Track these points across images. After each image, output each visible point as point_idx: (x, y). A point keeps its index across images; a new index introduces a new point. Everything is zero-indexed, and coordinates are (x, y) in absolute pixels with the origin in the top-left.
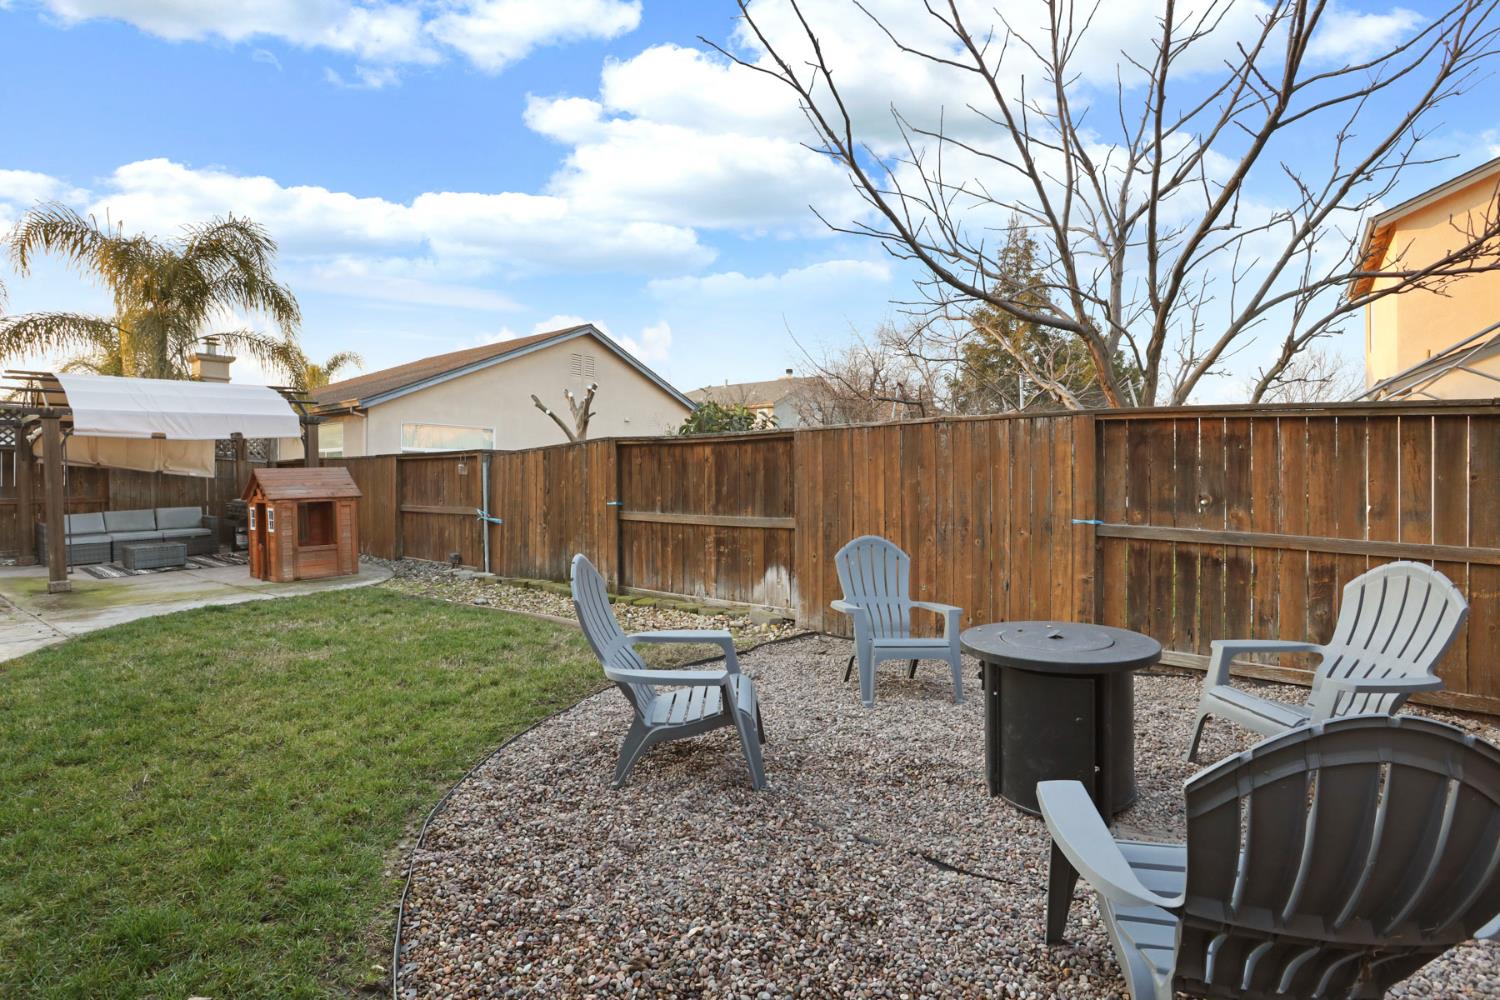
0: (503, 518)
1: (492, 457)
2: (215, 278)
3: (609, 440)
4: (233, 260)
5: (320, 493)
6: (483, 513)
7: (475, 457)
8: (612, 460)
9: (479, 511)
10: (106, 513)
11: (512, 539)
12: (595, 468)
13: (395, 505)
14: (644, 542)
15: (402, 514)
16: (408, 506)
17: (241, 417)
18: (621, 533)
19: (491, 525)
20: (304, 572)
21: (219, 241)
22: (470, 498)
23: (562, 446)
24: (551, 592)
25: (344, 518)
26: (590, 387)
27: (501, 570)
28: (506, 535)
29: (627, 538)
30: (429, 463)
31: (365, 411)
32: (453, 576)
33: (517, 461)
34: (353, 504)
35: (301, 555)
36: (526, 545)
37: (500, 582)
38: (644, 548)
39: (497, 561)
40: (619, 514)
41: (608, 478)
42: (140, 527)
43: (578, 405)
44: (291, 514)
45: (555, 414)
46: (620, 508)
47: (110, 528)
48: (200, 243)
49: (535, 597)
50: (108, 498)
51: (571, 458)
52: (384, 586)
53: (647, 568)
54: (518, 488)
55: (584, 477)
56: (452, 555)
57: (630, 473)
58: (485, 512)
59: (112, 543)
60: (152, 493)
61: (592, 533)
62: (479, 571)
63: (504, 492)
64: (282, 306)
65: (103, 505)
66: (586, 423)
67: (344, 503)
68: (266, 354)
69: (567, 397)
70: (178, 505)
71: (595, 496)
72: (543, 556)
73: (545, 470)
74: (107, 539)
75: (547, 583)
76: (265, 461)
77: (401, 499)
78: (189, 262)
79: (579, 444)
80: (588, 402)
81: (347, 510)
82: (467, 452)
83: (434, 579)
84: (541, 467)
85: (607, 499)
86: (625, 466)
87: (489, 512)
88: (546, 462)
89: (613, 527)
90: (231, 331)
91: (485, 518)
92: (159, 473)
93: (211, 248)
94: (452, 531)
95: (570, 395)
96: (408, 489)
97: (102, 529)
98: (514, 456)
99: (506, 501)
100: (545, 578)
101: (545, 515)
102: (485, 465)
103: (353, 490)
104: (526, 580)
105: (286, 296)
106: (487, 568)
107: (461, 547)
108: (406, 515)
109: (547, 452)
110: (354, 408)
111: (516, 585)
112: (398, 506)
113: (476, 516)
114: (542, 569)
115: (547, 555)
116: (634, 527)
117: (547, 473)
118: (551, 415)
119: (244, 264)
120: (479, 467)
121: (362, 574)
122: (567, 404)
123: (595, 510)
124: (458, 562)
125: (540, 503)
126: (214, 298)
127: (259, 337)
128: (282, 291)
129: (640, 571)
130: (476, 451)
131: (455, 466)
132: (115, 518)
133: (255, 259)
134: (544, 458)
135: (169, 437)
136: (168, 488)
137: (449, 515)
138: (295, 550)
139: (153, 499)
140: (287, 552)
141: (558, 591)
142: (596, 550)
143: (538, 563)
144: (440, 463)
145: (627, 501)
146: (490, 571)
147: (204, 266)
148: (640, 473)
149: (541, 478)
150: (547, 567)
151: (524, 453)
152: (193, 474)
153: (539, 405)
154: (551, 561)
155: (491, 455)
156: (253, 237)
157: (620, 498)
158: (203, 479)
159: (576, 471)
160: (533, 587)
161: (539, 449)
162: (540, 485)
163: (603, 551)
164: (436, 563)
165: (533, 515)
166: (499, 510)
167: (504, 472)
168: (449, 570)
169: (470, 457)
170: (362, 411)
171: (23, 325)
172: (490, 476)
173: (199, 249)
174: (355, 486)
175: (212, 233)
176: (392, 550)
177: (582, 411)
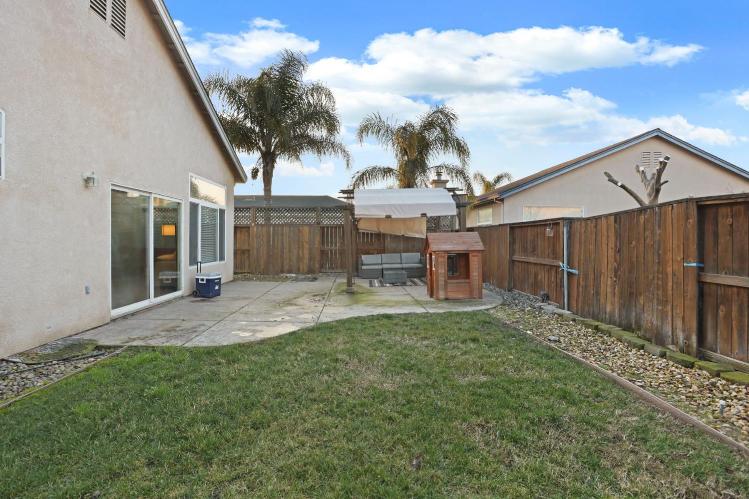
0: (579, 270)
1: (571, 223)
2: (431, 139)
3: (687, 201)
4: (439, 129)
5: (461, 248)
6: (564, 265)
7: (559, 223)
8: (691, 221)
9: (561, 264)
10: (383, 255)
11: (586, 287)
12: (669, 229)
13: (508, 257)
14: (735, 308)
15: (513, 262)
16: (516, 257)
17: (426, 204)
18: (701, 295)
19: (570, 274)
20: (451, 295)
21: (432, 120)
22: (556, 254)
23: (633, 211)
24: (619, 340)
25: (475, 264)
26: (662, 159)
27: (577, 310)
28: (582, 283)
29: (710, 301)
30: (529, 228)
31: (502, 200)
32: (541, 308)
33: (591, 225)
34: (480, 255)
35: (449, 285)
36: (597, 293)
37: (574, 320)
38: (734, 314)
39: (574, 303)
40: (699, 276)
41: (686, 238)
42: (395, 262)
43: (649, 177)
44: (443, 260)
45: (627, 185)
46: (701, 269)
47: (383, 262)
48: (424, 123)
49: (603, 343)
50: (385, 247)
51: (642, 221)
52: (492, 312)
53: (740, 337)
54: (592, 247)
55: (657, 238)
56: (542, 293)
57: (716, 235)
58: (565, 265)
59: (382, 269)
60: (401, 246)
61: (665, 290)
62: (560, 308)
63: (580, 250)
64: (462, 150)
65: (382, 251)
66: (658, 191)
67: (474, 254)
68: (454, 175)
69: (638, 171)
70: (412, 252)
71: (669, 256)
72: (613, 304)
73: (616, 232)
74: (380, 267)
75: (616, 330)
76: (450, 230)
77: (512, 252)
78: (421, 133)
79: (651, 208)
80: (660, 172)
81: (476, 259)
82: (552, 220)
83: (527, 309)
84: (612, 230)
85: (684, 260)
86: (709, 228)
87: (568, 264)
88: (617, 226)
89: (692, 289)
90: (438, 164)
91: (565, 269)
92: (403, 236)
93: (429, 125)
94: (543, 276)
95: (641, 169)
96: (517, 246)
97: (380, 262)
98: (589, 222)
99: (582, 257)
100: (614, 324)
101: (616, 271)
102: (565, 229)
103: (480, 247)
104: (596, 323)
105: (462, 143)
106: (566, 307)
107: (549, 288)
108: (516, 263)
109: (617, 216)
110: (496, 199)
111: (588, 326)
112: (510, 257)
113: (559, 267)
114: (612, 314)
115: (617, 305)
116: (720, 291)
117: (618, 235)
118: (623, 186)
119: (444, 130)
120: (561, 231)
121: (484, 300)
122: (639, 177)
123: (670, 270)
124: (546, 298)
125: (611, 259)
126: (431, 149)
127: (451, 166)
128: (461, 141)
129: (729, 340)
130: (559, 219)
131: (545, 230)
132: (386, 257)
133: (448, 127)
134: (616, 222)
135: (393, 217)
136: (408, 243)
137: (541, 264)
138: (446, 282)
139: (402, 248)
140: (441, 282)
141: (626, 340)
142: (669, 308)
143: (608, 310)
144: (535, 229)
145: (710, 262)
146: (568, 310)
147: (426, 134)
148: (731, 233)
149: (612, 238)
150: (617, 315)
151: (597, 218)
152: (417, 236)
153: (611, 180)
154: (620, 310)
155: (570, 221)
156: (447, 116)
157: (701, 259)
158: (422, 239)
159: (647, 233)
160: (602, 331)
161: (610, 215)
162: (612, 245)
163: (679, 311)
164: (532, 297)
165: (604, 270)
166: (576, 265)
167: (581, 234)
168: (539, 304)
169: (555, 223)
170: (499, 200)
171: (363, 174)
172: (569, 238)
173: (425, 126)
174: (481, 244)
175: (429, 117)
176: (506, 284)
177: (653, 181)
